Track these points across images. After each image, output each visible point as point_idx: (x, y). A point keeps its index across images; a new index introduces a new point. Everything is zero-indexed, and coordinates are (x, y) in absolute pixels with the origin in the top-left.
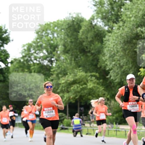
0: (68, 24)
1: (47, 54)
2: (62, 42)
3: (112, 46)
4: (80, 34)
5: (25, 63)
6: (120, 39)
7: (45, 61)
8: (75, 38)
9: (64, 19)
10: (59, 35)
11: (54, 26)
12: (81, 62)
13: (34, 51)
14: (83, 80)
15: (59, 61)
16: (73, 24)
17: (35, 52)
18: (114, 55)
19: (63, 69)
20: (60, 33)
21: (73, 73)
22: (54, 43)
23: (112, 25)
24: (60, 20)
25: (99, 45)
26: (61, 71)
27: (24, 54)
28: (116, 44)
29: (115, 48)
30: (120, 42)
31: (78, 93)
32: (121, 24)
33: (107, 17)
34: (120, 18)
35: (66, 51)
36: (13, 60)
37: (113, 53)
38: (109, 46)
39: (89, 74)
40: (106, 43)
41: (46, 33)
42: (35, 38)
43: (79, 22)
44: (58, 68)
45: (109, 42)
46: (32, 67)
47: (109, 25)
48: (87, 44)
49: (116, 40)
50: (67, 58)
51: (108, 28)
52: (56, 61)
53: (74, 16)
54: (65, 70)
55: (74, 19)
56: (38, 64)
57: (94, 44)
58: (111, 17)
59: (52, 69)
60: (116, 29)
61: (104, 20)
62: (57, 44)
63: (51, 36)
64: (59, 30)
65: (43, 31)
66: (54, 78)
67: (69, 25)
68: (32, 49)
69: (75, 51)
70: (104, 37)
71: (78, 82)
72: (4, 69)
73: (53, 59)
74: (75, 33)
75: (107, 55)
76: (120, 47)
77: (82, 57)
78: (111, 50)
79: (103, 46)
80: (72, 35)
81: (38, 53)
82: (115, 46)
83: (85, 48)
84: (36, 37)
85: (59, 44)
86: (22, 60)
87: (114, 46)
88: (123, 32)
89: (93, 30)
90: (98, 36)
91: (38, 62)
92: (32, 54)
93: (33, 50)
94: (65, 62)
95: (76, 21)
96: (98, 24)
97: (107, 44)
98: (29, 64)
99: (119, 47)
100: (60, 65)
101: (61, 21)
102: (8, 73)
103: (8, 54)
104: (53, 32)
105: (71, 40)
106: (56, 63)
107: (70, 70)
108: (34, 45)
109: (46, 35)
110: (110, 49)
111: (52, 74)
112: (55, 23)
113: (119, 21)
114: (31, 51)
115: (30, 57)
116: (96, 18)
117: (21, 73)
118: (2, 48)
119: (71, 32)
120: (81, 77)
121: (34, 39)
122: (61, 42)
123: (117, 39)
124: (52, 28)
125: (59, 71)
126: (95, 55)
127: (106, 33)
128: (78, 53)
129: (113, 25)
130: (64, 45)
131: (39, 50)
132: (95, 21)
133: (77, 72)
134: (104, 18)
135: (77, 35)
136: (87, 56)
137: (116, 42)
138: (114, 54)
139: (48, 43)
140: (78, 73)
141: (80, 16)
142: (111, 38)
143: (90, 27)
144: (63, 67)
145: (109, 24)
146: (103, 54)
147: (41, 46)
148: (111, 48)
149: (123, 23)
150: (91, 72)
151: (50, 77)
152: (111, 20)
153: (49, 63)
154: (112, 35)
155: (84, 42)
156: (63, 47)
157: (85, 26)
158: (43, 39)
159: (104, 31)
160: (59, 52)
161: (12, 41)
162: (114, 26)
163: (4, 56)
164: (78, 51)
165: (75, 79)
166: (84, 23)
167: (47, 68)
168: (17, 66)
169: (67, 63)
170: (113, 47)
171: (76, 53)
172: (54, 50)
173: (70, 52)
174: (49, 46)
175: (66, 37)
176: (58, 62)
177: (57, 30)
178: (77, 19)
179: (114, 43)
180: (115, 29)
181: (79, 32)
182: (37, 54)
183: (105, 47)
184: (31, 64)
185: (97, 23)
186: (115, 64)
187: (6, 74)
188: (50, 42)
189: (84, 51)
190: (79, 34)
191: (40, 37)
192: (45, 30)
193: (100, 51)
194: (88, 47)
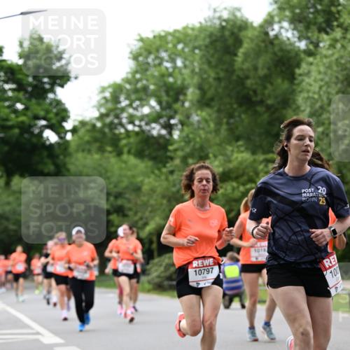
0: (211, 35)
1: (158, 108)
2: (196, 80)
3: (315, 88)
4: (239, 59)
5: (107, 130)
6: (337, 72)
7: (154, 125)
8: (227, 71)
9: (200, 23)
10: (187, 63)
11: (175, 41)
12: (240, 128)
13: (127, 102)
14: (247, 171)
15: (188, 126)
16: (223, 36)
17: (130, 105)
18: (320, 111)
19: (198, 146)
20: (191, 58)
21: (222, 155)
22: (175, 82)
23: (315, 37)
24: (190, 26)
25: (286, 85)
26: (194, 149)
27: (103, 110)
28: (327, 83)
29: (324, 92)
30: (337, 78)
31: (233, 204)
32: (338, 33)
33: (305, 18)
34: (337, 19)
35: (204, 102)
36: (77, 123)
37: (318, 105)
38: (309, 88)
39: (261, 157)
40: (303, 81)
41: (157, 57)
42: (129, 70)
43: (236, 30)
44: (185, 142)
45: (309, 77)
46: (124, 142)
47: (308, 38)
48: (256, 84)
49: (325, 73)
50: (207, 117)
51: (306, 45)
52: (180, 126)
53: (225, 15)
54: (202, 148)
55: (224, 24)
56: (137, 134)
57: (272, 84)
58: (315, 18)
59: (171, 145)
60: (327, 47)
61: (297, 24)
62: (183, 83)
63: (168, 65)
64: (186, 50)
65: (150, 53)
66: (176, 166)
67: (214, 38)
68: (122, 98)
69: (227, 100)
70: (298, 66)
71: (233, 175)
72: (56, 146)
73: (172, 122)
74: (227, 58)
75: (304, 111)
76: (337, 89)
77: (243, 116)
78: (313, 98)
79: (295, 87)
80: (220, 61)
81: (138, 106)
82: (324, 89)
83: (251, 93)
84: (131, 68)
85: (189, 84)
86: (99, 125)
87: (321, 87)
88: (342, 53)
89: (270, 50)
90: (284, 64)
91: (137, 129)
92: (123, 110)
93: (126, 99)
94: (203, 129)
95: (229, 27)
96: (281, 34)
97: (304, 84)
98: (115, 134)
99: (334, 92)
100: (191, 136)
101: (193, 29)
102: (65, 156)
103: (65, 110)
104: (173, 56)
105: (217, 73)
106: (182, 131)
107: (215, 148)
108: (128, 86)
109: (157, 62)
110: (311, 95)
111: (172, 159)
112: (177, 35)
113: (333, 26)
114: (120, 102)
115: (117, 117)
116: (276, 19)
117: (97, 156)
118: (51, 96)
119: (216, 56)
120: (241, 163)
121: (127, 73)
122: (192, 78)
123: (329, 72)
124: (170, 46)
125: (188, 150)
126: (277, 110)
127: (302, 55)
128: (235, 106)
129: (318, 37)
130: (200, 87)
131: (140, 99)
132: (276, 27)
133: (233, 151)
134: (296, 20)
135: (232, 63)
136: (256, 112)
137: (327, 79)
138: (322, 107)
139: (161, 84)
140: (235, 155)
141: (238, 14)
142: (313, 68)
143: (264, 41)
144: (198, 139)
145: (310, 34)
146: (294, 106)
147: (145, 89)
148: (314, 93)
149: (343, 31)
150: (265, 153)
151: (168, 165)
152: (315, 24)
153: (164, 132)
154: (315, 61)
155: (247, 77)
156: (197, 92)
157: (252, 40)
158: (149, 73)
159: (298, 52)
160: (187, 104)
161: (76, 78)
162: (321, 39)
163: (57, 114)
164: (233, 101)
165: (226, 170)
166: (250, 33)
167: (159, 144)
168: (87, 138)
169: (207, 129)
170: (319, 92)
171: (228, 106)
172: (176, 100)
173: (215, 104)
174: (164, 89)
175: (206, 67)
176: (185, 128)
177: (183, 49)
178: (231, 23)
179: (322, 80)
180: (324, 46)
181: (236, 55)
182: (136, 109)
183: (300, 92)
184: (121, 134)
185: (280, 31)
186: (323, 133)
187: (62, 157)
188: (166, 79)
189: (247, 101)
190: (236, 58)
191: (142, 68)
192: (153, 51)
193: (287, 101)
194: (259, 92)
